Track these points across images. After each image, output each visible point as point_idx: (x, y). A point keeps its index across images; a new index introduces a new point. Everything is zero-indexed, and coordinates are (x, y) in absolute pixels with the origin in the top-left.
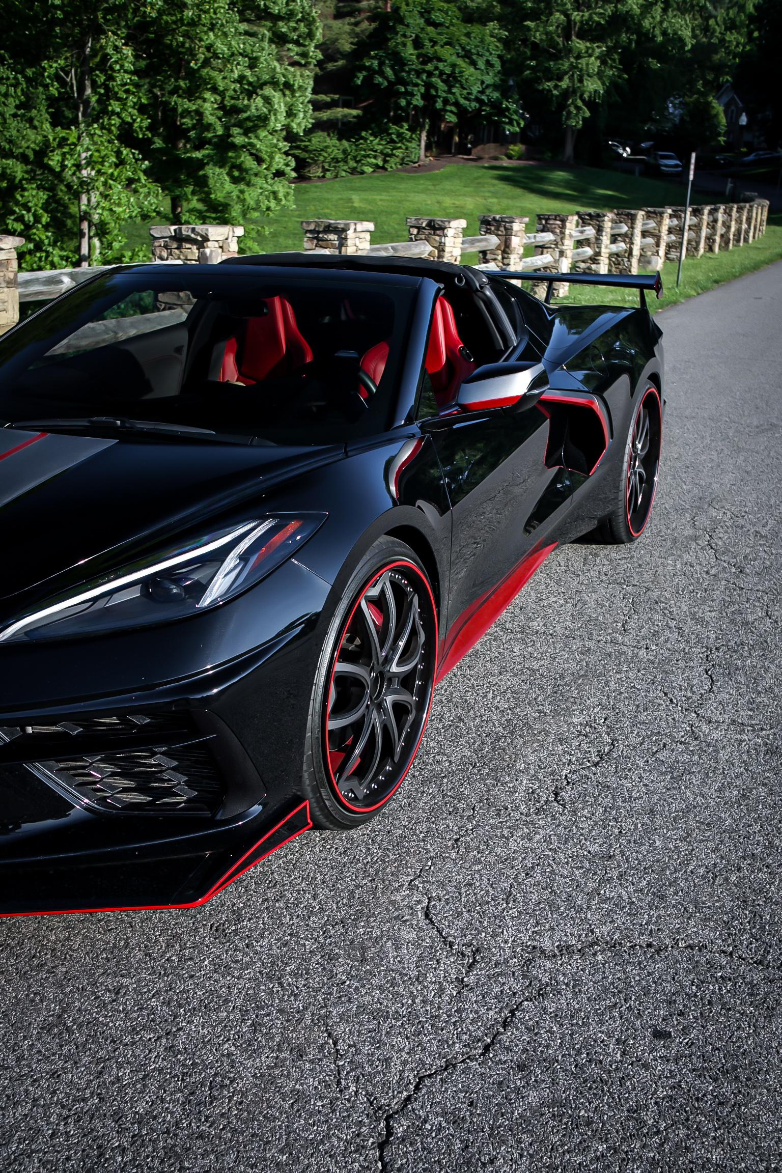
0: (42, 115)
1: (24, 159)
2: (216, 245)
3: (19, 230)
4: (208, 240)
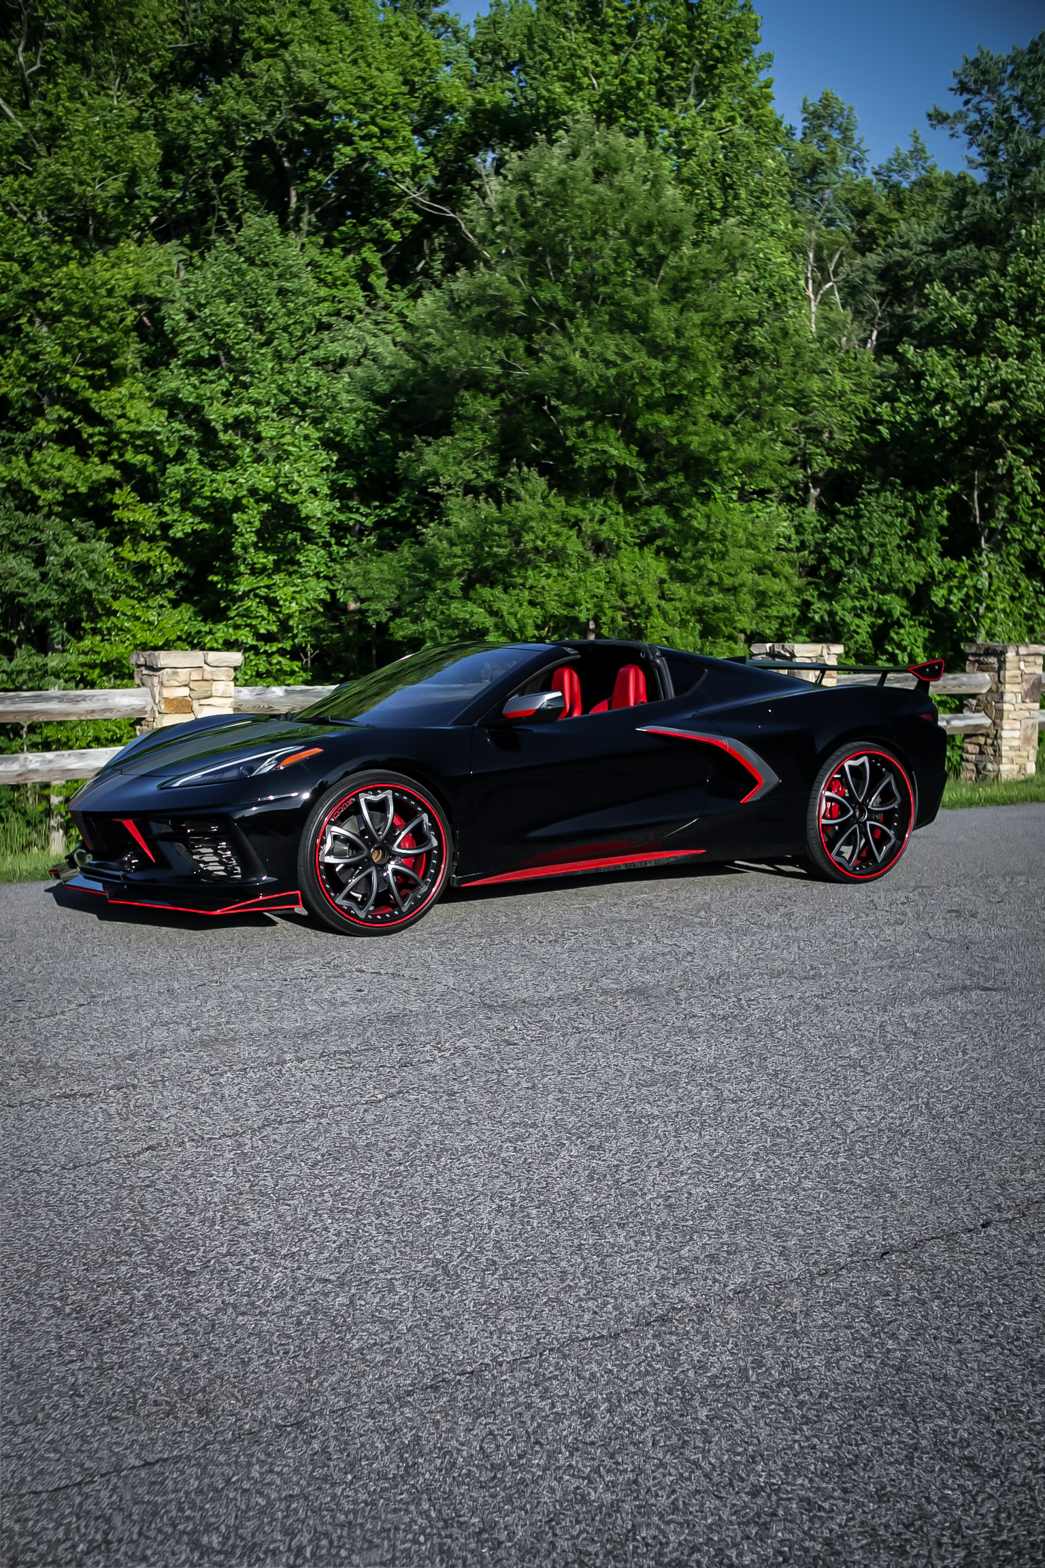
0: (931, 546)
1: (904, 593)
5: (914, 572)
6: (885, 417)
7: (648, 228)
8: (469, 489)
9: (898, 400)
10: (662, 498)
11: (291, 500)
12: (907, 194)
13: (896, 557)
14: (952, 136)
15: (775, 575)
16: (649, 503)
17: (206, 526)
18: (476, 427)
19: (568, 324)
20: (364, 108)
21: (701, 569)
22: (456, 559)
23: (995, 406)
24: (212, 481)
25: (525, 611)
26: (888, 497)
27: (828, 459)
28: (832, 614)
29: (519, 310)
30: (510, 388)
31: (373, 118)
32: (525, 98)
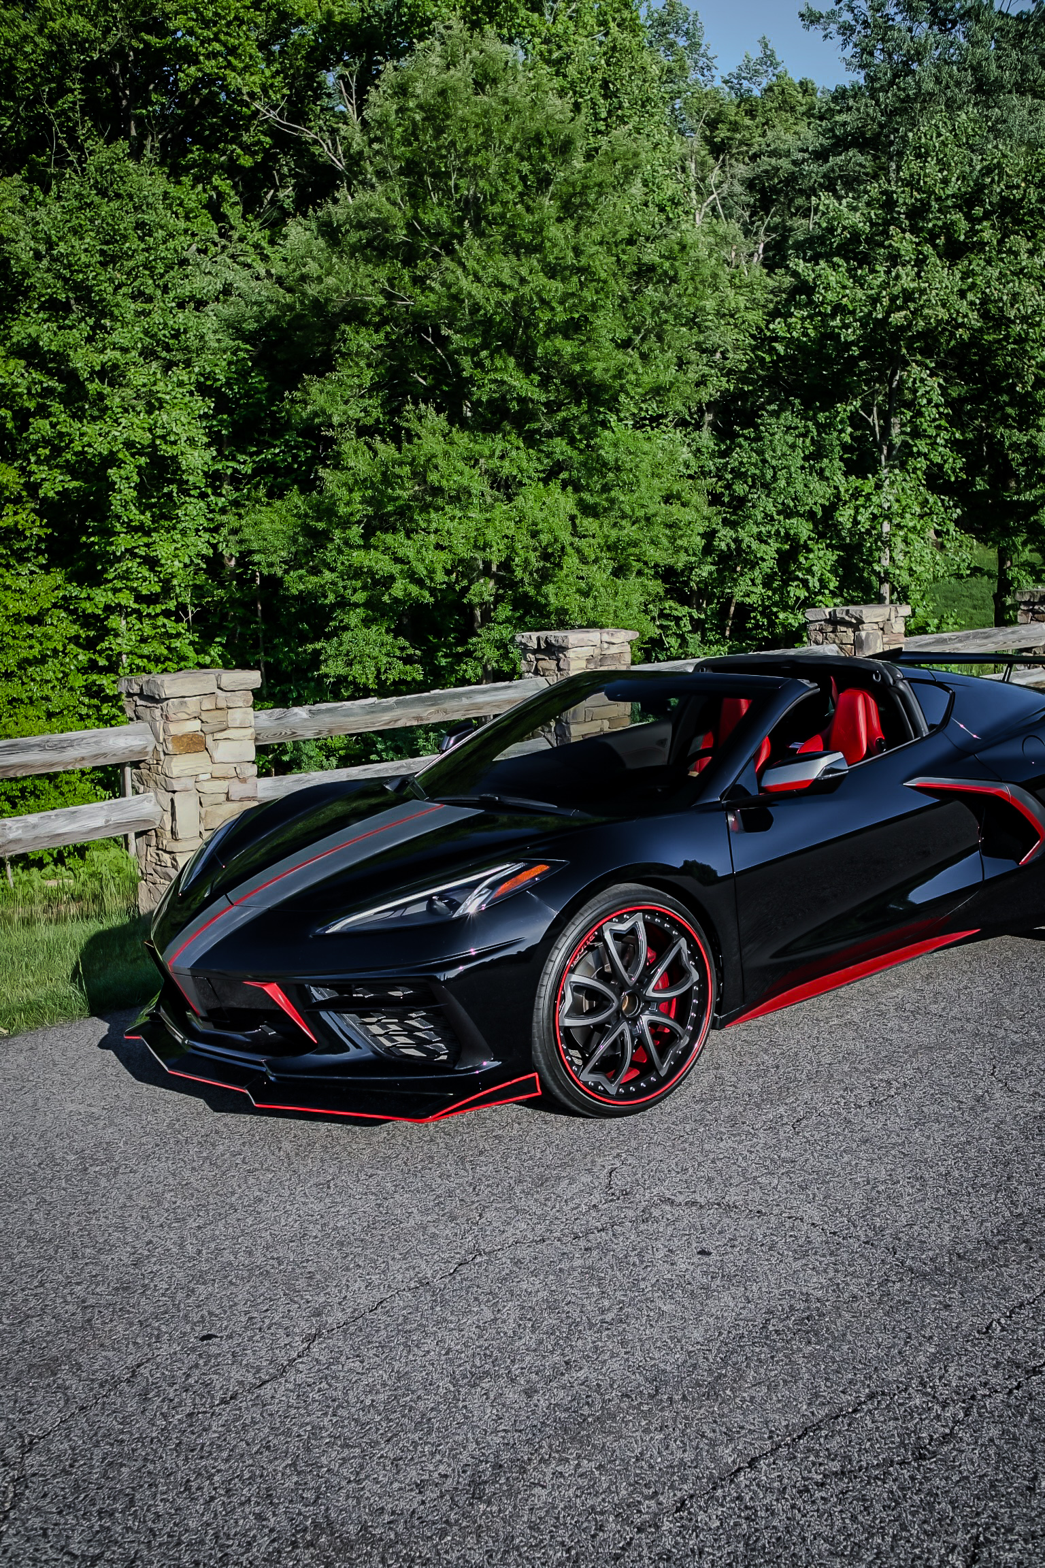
0: (834, 466)
1: (811, 515)
2: (876, 627)
3: (802, 597)
4: (863, 623)
5: (818, 494)
6: (781, 334)
7: (538, 140)
8: (362, 431)
9: (791, 315)
10: (563, 430)
11: (170, 451)
12: (760, 101)
13: (800, 477)
14: (826, 36)
15: (684, 505)
16: (549, 435)
17: (75, 484)
18: (362, 363)
19: (457, 247)
20: (207, 24)
21: (612, 501)
22: (354, 505)
23: (897, 318)
24: (82, 435)
25: (430, 555)
26: (787, 417)
27: (724, 379)
28: (737, 541)
29: (401, 235)
30: (395, 320)
31: (216, 34)
32: (373, 8)
